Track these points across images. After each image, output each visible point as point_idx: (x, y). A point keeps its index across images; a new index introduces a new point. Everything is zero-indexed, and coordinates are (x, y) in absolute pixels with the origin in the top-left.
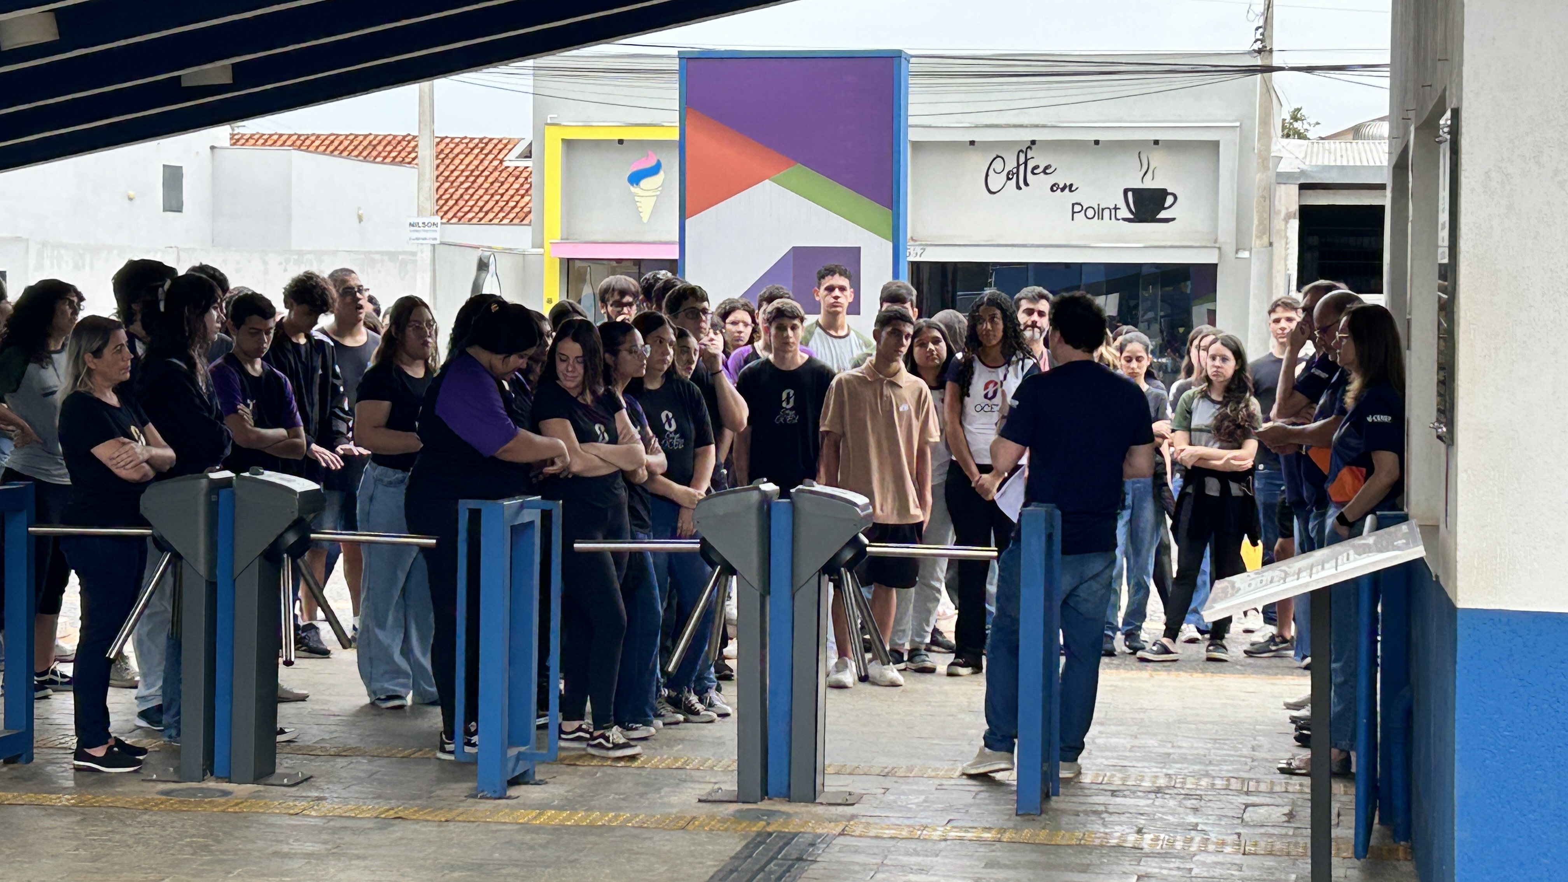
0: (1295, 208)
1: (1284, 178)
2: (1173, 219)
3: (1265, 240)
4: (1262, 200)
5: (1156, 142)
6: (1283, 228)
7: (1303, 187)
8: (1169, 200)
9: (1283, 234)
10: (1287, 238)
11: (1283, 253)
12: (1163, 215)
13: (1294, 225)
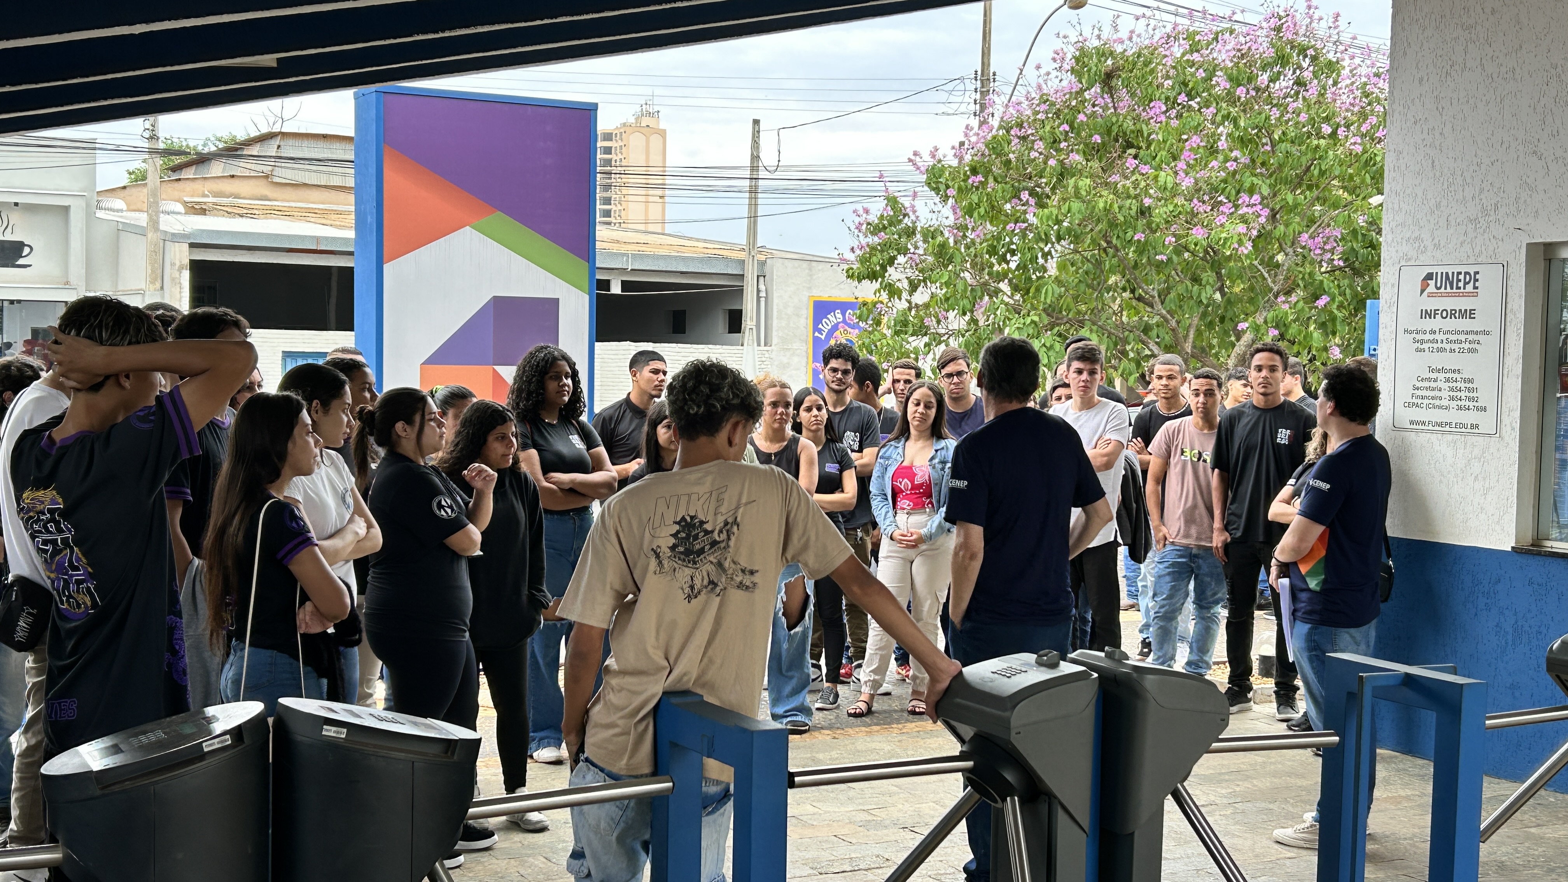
0: (186, 262)
1: (176, 238)
2: (30, 266)
3: (158, 285)
4: (154, 254)
5: (16, 204)
6: (178, 276)
7: (192, 245)
8: (26, 250)
9: (178, 281)
10: (180, 283)
11: (178, 296)
12: (21, 262)
13: (186, 275)
